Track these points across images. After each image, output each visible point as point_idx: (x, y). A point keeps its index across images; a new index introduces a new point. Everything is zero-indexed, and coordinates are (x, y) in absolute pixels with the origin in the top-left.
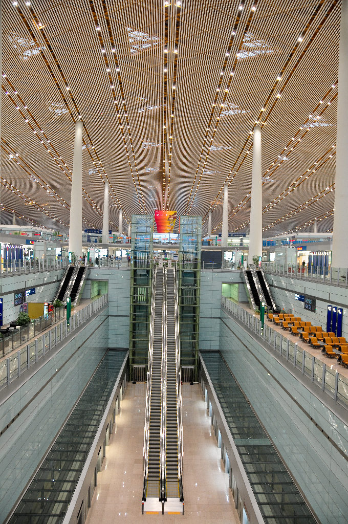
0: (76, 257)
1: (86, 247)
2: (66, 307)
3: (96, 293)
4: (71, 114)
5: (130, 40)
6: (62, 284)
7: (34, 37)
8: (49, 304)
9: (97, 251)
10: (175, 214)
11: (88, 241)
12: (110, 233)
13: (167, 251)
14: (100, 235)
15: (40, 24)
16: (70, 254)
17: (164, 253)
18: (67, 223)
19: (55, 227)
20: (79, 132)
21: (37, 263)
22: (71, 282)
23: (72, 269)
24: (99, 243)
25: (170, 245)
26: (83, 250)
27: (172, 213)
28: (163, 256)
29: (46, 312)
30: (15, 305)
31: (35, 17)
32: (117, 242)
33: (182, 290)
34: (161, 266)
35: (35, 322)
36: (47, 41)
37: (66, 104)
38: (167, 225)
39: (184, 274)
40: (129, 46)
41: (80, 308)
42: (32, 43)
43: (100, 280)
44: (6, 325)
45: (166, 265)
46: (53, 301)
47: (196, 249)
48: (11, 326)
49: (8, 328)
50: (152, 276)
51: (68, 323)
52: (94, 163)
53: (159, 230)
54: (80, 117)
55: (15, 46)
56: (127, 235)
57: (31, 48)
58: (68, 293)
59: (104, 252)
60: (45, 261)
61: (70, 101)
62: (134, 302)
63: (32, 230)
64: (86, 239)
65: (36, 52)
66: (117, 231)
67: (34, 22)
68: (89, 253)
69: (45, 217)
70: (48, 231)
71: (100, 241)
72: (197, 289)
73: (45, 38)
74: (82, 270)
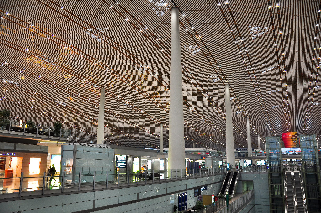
0: (232, 166)
1: (238, 160)
2: (226, 199)
3: (245, 189)
4: (222, 81)
5: (251, 33)
6: (223, 183)
7: (197, 43)
8: (215, 196)
9: (245, 162)
10: (296, 134)
11: (238, 156)
12: (253, 150)
13: (293, 160)
14: (246, 151)
15: (200, 36)
16: (228, 164)
17: (291, 161)
18: (225, 145)
19: (218, 148)
20: (227, 90)
21: (207, 170)
22: (229, 182)
23: (229, 174)
24: (246, 157)
25: (294, 155)
26: (236, 162)
27: (293, 134)
28: (290, 163)
29: (213, 201)
30: (195, 197)
31: (197, 33)
32: (258, 156)
33: (308, 187)
34: (289, 170)
35: (206, 207)
36: (204, 44)
37: (218, 75)
38: (292, 142)
39: (307, 175)
40: (251, 36)
41: (236, 199)
42: (196, 46)
43: (247, 180)
44: (189, 209)
45: (292, 170)
46: (218, 194)
47: (315, 157)
48: (192, 209)
49: (190, 211)
50: (283, 177)
51: (227, 209)
52: (238, 107)
53: (286, 146)
54: (227, 81)
55: (188, 50)
56: (264, 150)
57: (196, 49)
58: (227, 189)
59: (249, 162)
60: (212, 169)
61: (220, 73)
62: (272, 196)
63: (204, 151)
64: (237, 155)
65: (199, 51)
66: (257, 148)
67: (196, 36)
68: (239, 163)
69: (211, 142)
70: (214, 151)
71: (247, 155)
72: (319, 186)
73: (203, 42)
74: (236, 174)
